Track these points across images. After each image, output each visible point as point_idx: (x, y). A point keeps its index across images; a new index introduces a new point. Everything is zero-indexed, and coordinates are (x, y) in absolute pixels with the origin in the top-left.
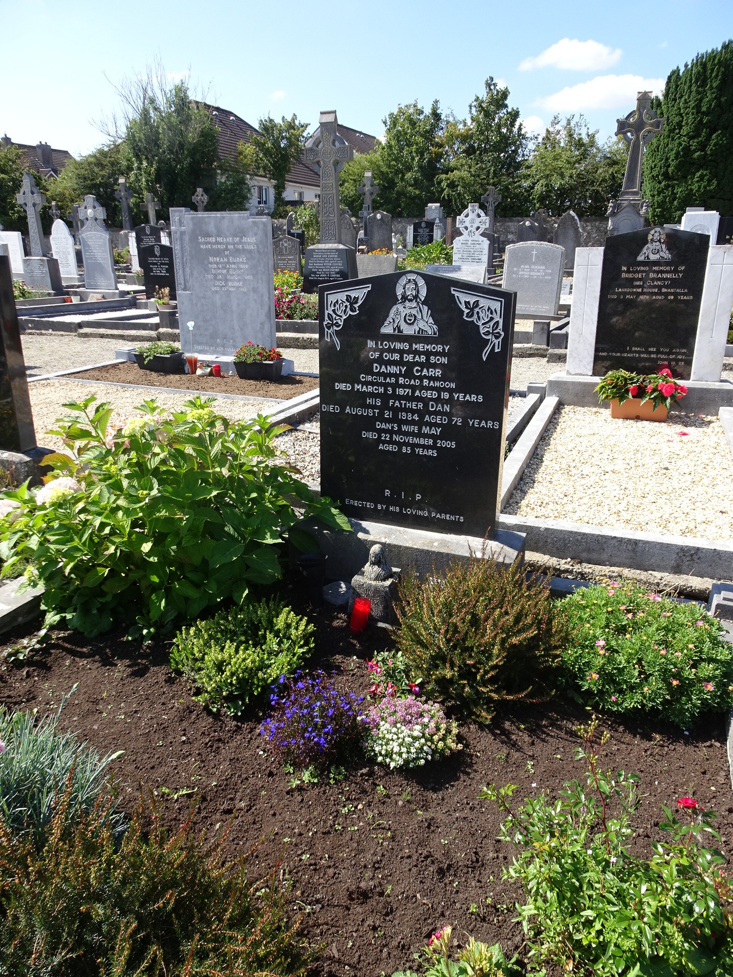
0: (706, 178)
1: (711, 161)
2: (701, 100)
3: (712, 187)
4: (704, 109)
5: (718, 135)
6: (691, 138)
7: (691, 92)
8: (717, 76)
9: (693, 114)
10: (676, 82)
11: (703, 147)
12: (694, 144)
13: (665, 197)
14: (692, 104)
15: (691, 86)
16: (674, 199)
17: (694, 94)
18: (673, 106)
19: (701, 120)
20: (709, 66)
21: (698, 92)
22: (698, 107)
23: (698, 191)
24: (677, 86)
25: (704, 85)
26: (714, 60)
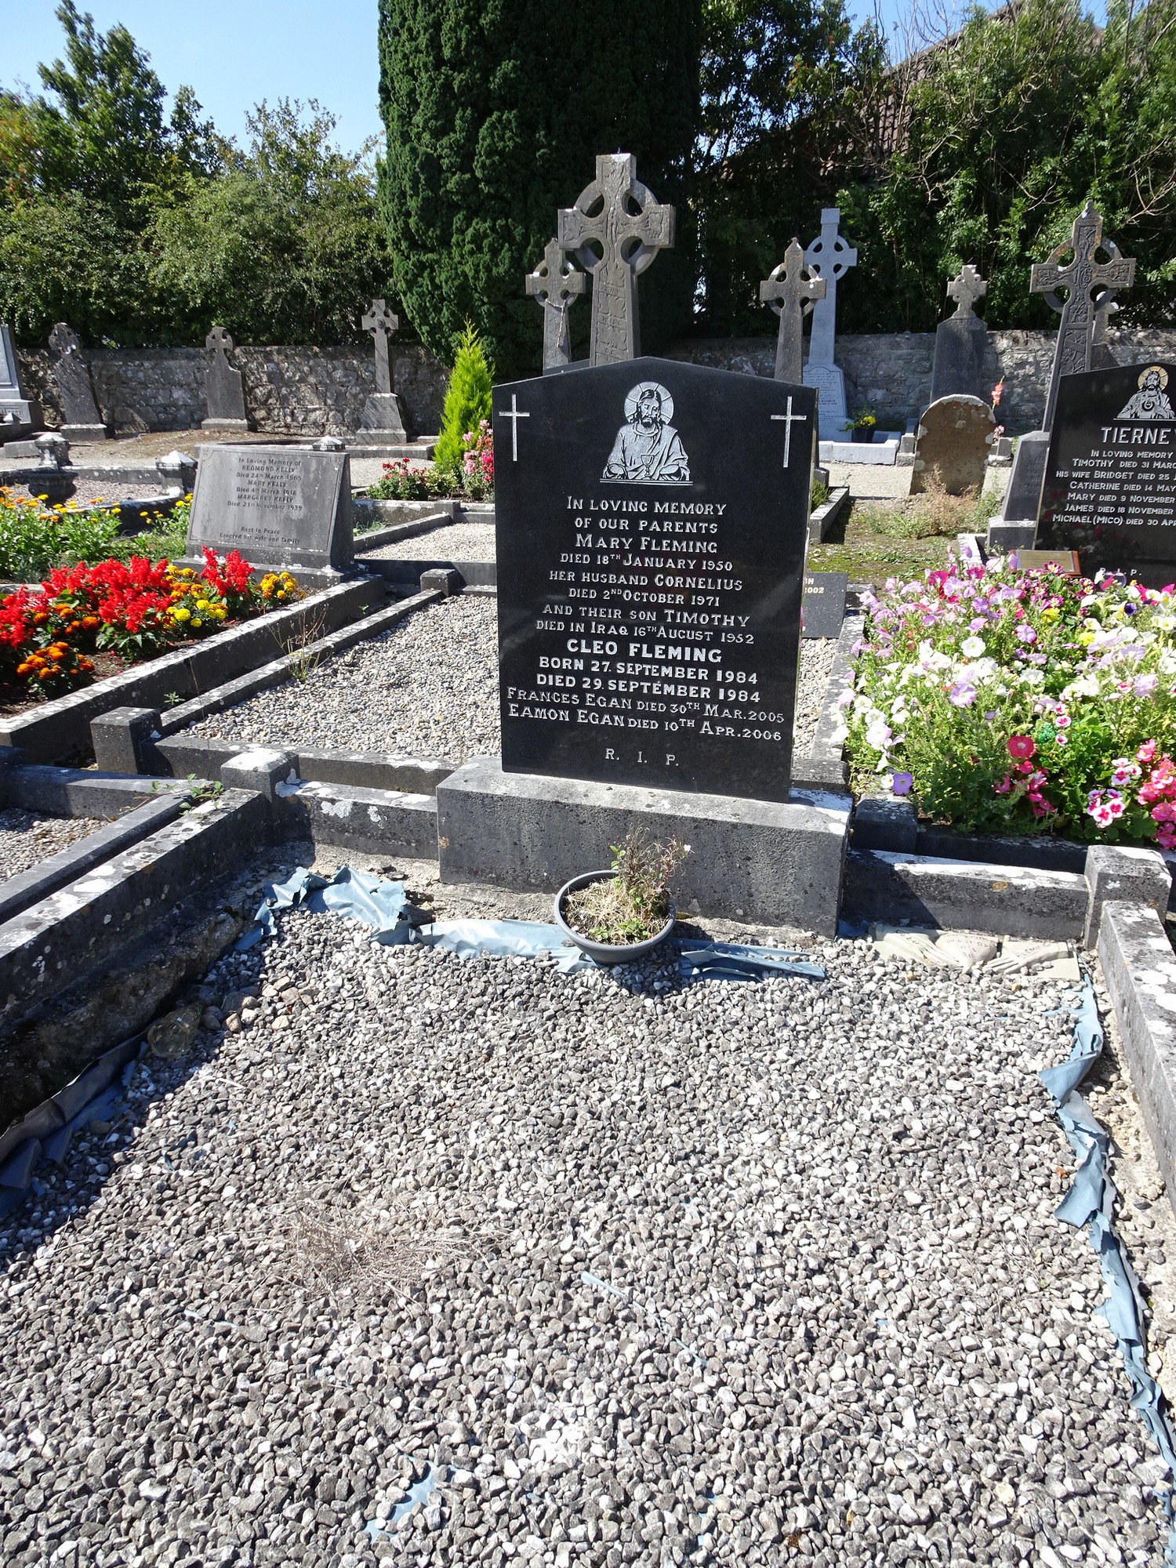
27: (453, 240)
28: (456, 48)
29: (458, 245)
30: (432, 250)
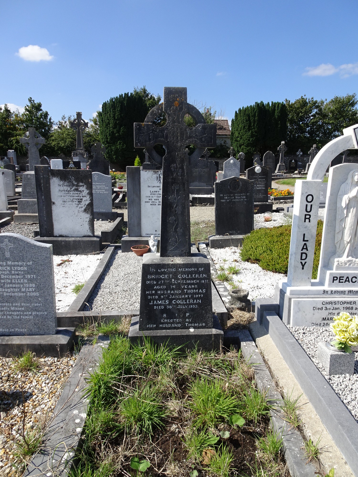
0: (122, 143)
1: (122, 137)
2: (115, 114)
4: (116, 118)
5: (123, 128)
6: (114, 128)
7: (111, 111)
8: (119, 106)
9: (113, 119)
10: (105, 107)
11: (118, 132)
12: (115, 131)
13: (109, 150)
14: (112, 116)
15: (110, 109)
16: (112, 151)
17: (112, 112)
18: (105, 116)
19: (116, 122)
20: (115, 103)
21: (113, 112)
22: (114, 117)
23: (120, 148)
24: (106, 109)
25: (115, 109)
26: (117, 101)
28: (118, 118)
29: (116, 143)
30: (111, 144)
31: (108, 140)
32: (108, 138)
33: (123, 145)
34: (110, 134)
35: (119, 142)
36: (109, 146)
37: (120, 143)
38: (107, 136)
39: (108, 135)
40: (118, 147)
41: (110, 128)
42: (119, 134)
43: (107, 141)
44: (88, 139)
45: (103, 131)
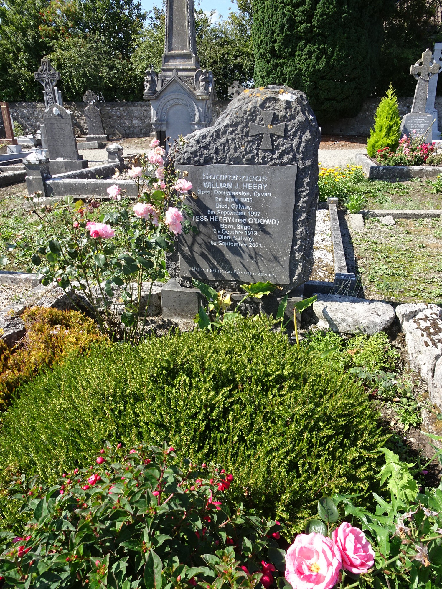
1: (319, 34)
3: (321, 66)
11: (309, 16)
12: (299, 13)
23: (306, 71)
27: (297, 54)
29: (299, 56)
30: (284, 58)
31: (277, 45)
32: (275, 42)
33: (318, 58)
34: (282, 27)
35: (306, 50)
36: (276, 66)
37: (310, 54)
38: (273, 33)
39: (277, 32)
40: (303, 66)
41: (283, 8)
42: (311, 23)
43: (273, 52)
44: (222, 51)
45: (263, 20)
